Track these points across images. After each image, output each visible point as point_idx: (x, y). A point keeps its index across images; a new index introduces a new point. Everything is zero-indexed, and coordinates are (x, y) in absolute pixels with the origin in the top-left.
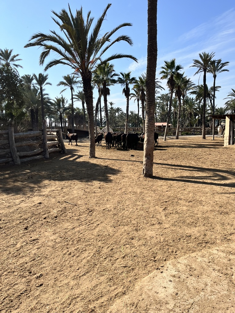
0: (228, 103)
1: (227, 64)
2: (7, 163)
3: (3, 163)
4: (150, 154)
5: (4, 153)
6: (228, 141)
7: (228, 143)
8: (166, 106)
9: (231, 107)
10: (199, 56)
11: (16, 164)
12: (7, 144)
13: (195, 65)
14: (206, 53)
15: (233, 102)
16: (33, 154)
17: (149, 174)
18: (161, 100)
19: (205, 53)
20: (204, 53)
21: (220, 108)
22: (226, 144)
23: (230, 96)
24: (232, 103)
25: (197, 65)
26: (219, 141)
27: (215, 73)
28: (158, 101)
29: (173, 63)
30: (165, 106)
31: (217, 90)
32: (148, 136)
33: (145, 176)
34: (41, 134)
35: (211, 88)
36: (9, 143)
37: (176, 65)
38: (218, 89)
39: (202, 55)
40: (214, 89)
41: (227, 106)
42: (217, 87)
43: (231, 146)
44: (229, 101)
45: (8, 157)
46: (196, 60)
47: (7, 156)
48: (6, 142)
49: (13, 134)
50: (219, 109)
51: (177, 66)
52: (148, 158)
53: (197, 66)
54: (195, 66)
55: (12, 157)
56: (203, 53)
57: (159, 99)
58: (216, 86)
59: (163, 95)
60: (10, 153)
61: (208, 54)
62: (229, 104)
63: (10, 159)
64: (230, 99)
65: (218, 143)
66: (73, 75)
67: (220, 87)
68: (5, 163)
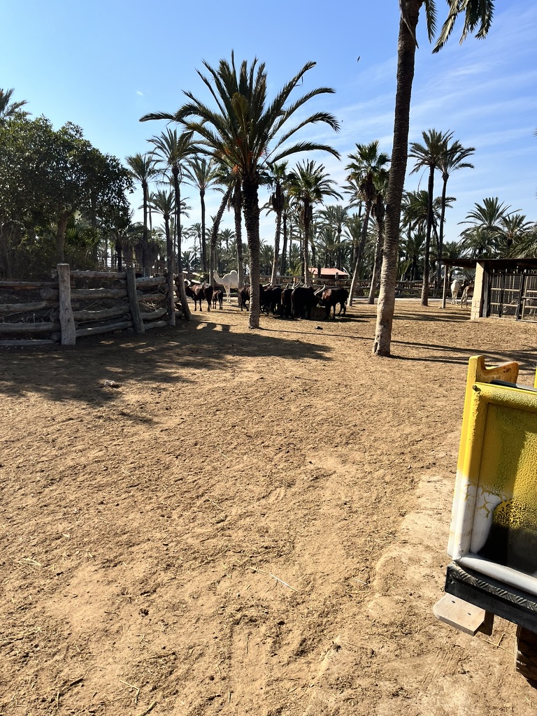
0: (468, 232)
1: (471, 152)
2: (124, 329)
3: (119, 330)
4: (388, 321)
5: (121, 312)
6: (478, 310)
7: (478, 315)
8: (337, 233)
9: (475, 241)
10: (422, 135)
11: (139, 332)
12: (124, 297)
13: (414, 154)
14: (436, 131)
15: (478, 231)
16: (155, 317)
17: (384, 352)
18: (327, 218)
19: (434, 131)
20: (432, 131)
21: (450, 243)
22: (475, 315)
23: (472, 219)
24: (475, 233)
25: (416, 155)
26: (457, 312)
27: (446, 170)
28: (319, 220)
29: (373, 148)
30: (335, 233)
31: (448, 205)
32: (386, 291)
33: (378, 354)
34: (165, 281)
35: (438, 201)
36: (127, 296)
37: (379, 153)
38: (450, 203)
39: (429, 135)
40: (443, 202)
41: (464, 240)
42: (448, 199)
43: (485, 320)
44: (468, 230)
45: (126, 320)
46: (414, 144)
47: (125, 317)
48: (123, 292)
49: (135, 279)
50: (448, 244)
51: (380, 156)
52: (384, 327)
53: (417, 157)
54: (414, 156)
55: (132, 320)
56: (430, 131)
57: (322, 215)
58: (446, 197)
59: (330, 208)
60: (130, 312)
61: (440, 134)
62: (469, 234)
63: (130, 324)
64: (472, 226)
65: (456, 313)
66: (148, 156)
67: (454, 199)
68: (122, 330)
